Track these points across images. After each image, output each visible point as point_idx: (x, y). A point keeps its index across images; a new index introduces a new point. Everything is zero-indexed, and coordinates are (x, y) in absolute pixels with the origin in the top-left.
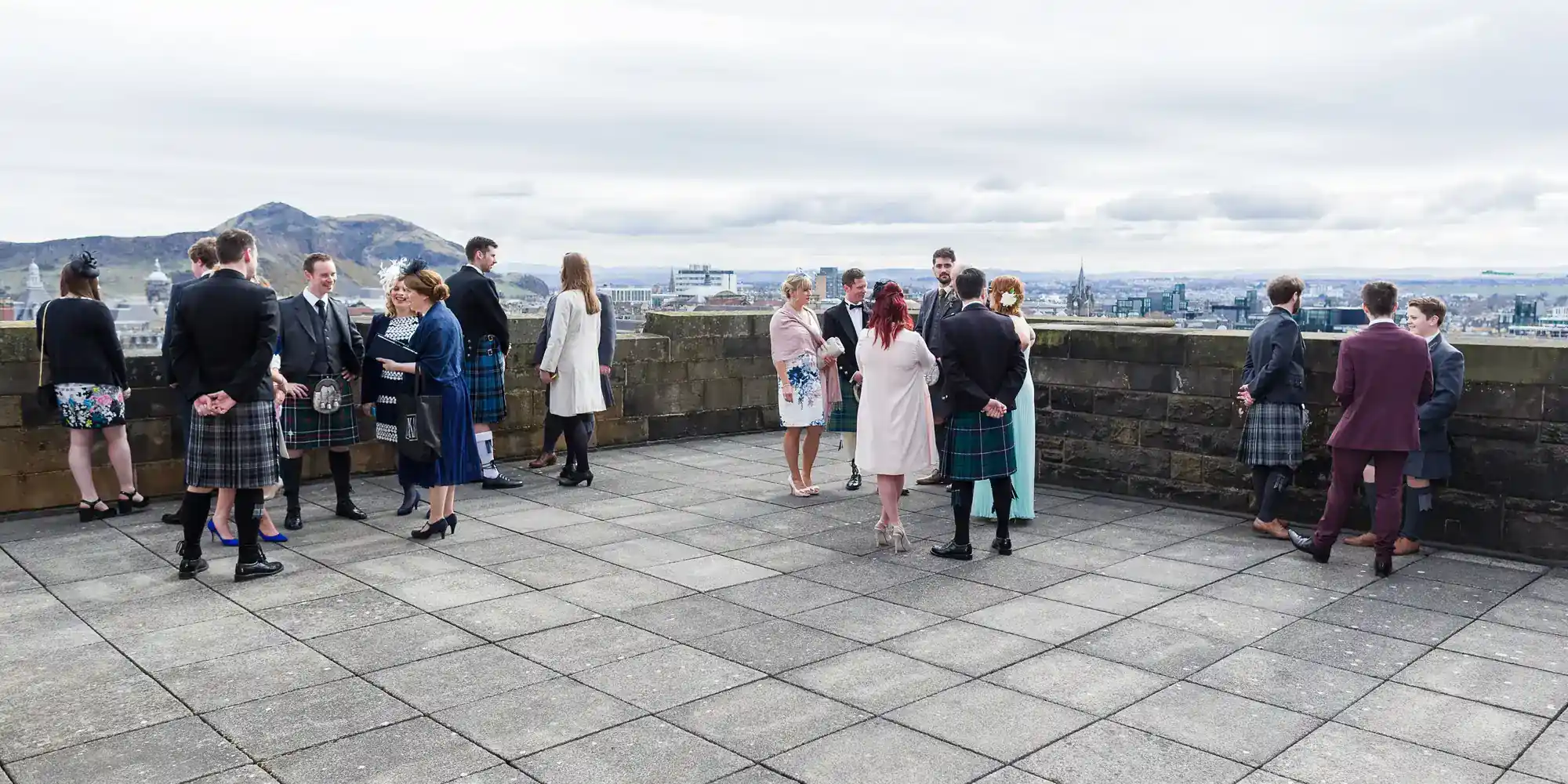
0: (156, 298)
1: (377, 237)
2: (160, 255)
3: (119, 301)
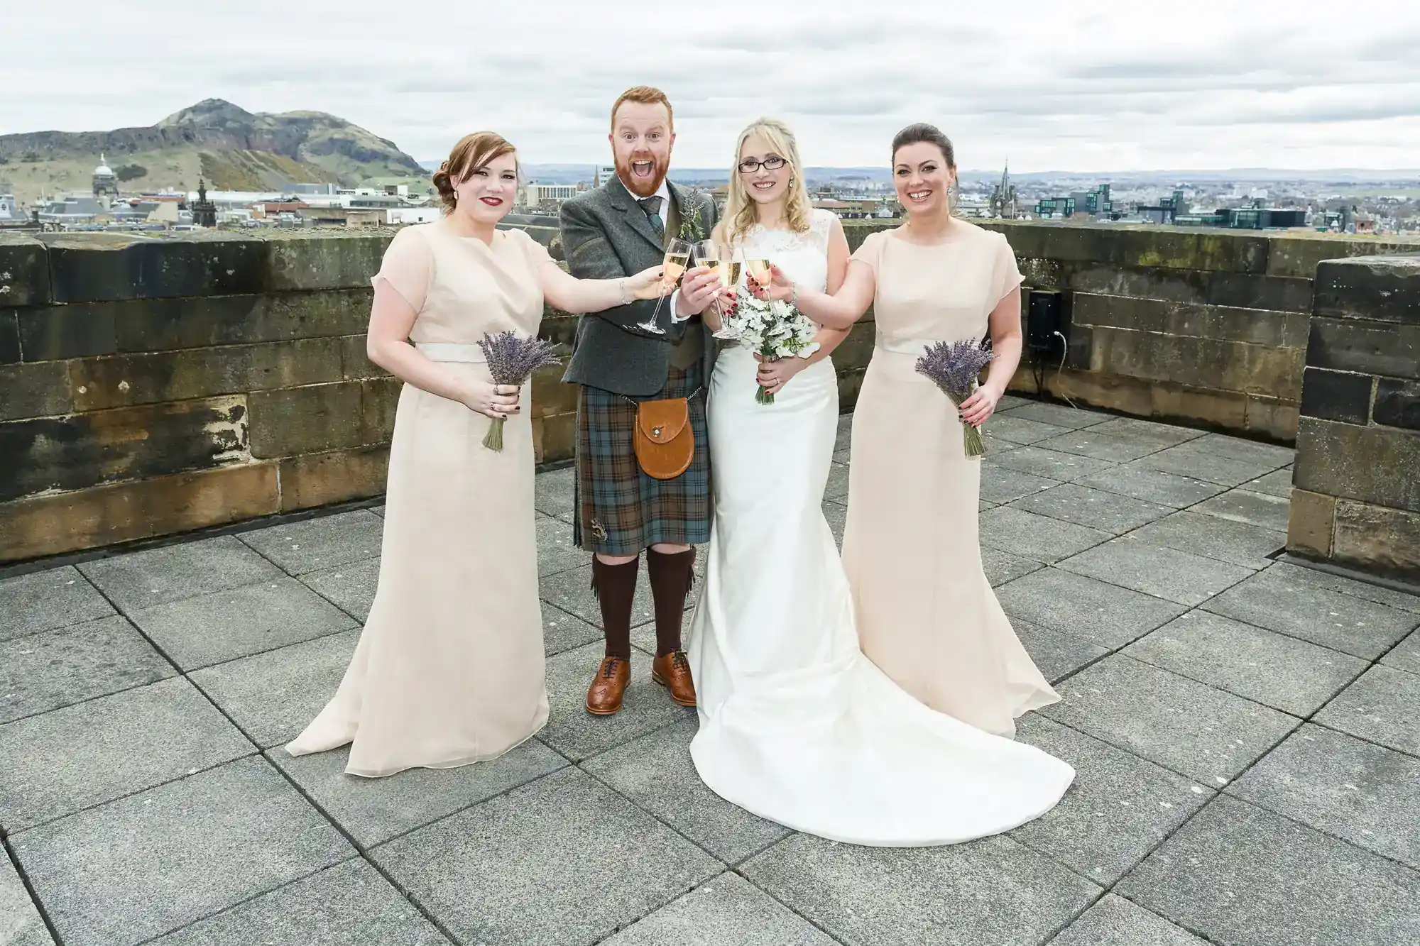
0: (103, 192)
1: (312, 133)
2: (106, 150)
3: (67, 194)
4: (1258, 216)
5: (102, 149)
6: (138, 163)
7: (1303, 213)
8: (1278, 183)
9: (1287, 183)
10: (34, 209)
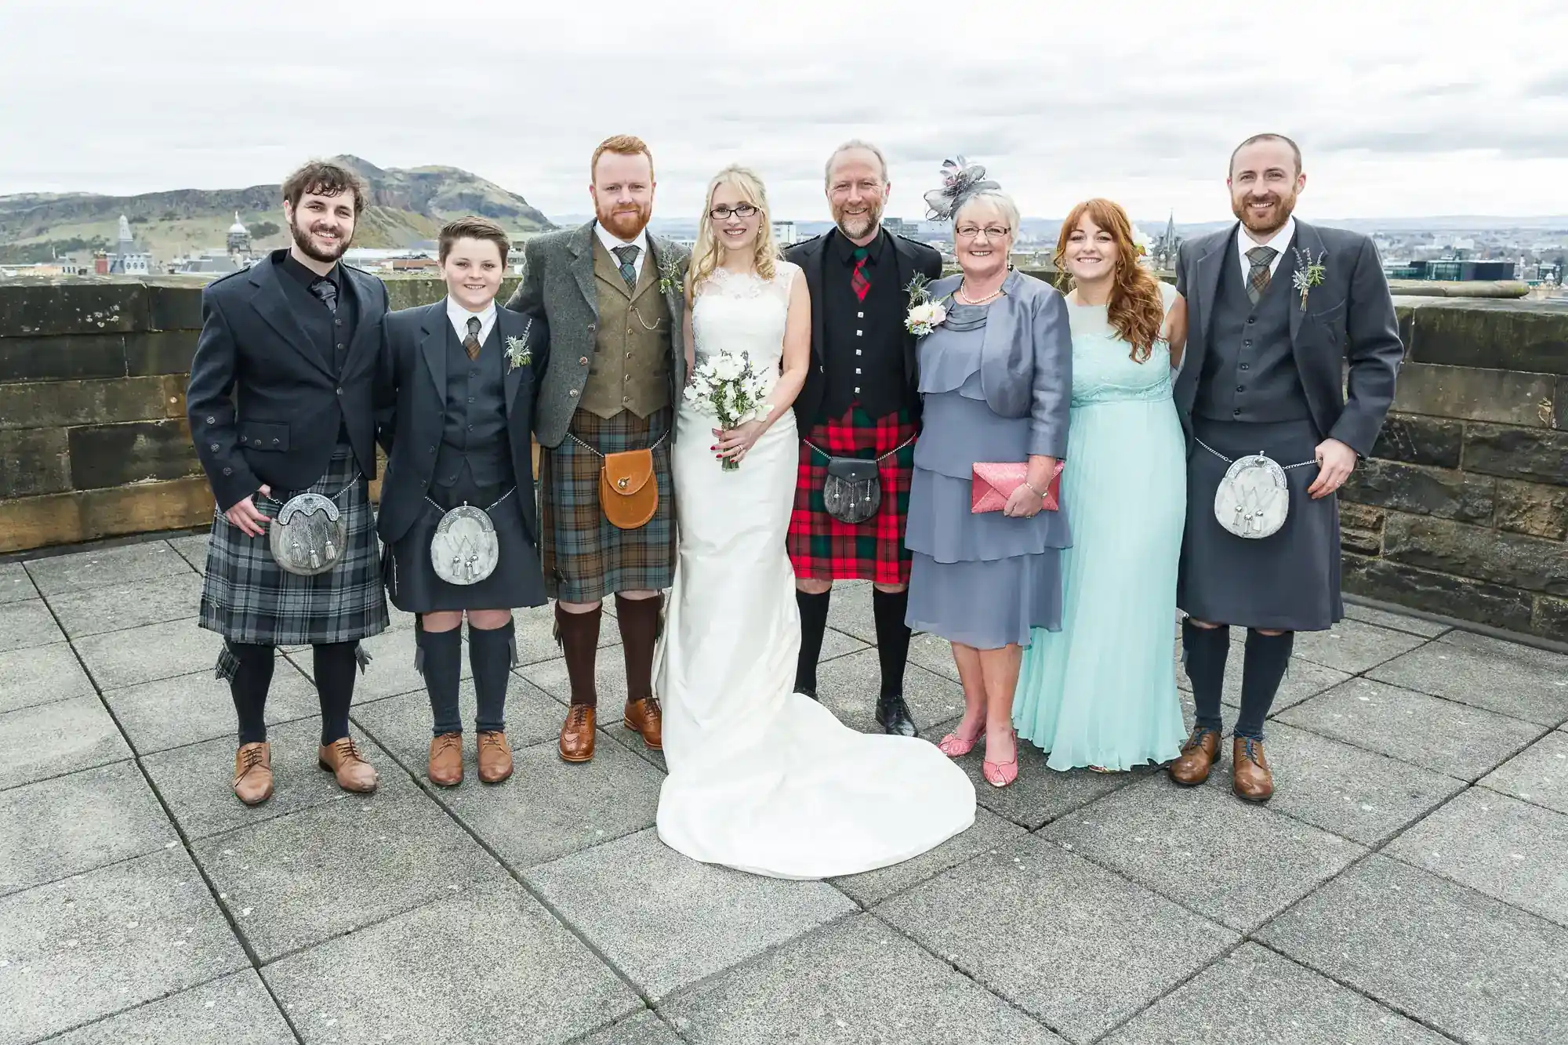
0: (237, 249)
1: (441, 189)
2: (239, 207)
3: (202, 253)
4: (1459, 269)
5: (236, 207)
6: (272, 222)
7: (1513, 265)
8: (1487, 232)
9: (1496, 232)
10: (171, 268)
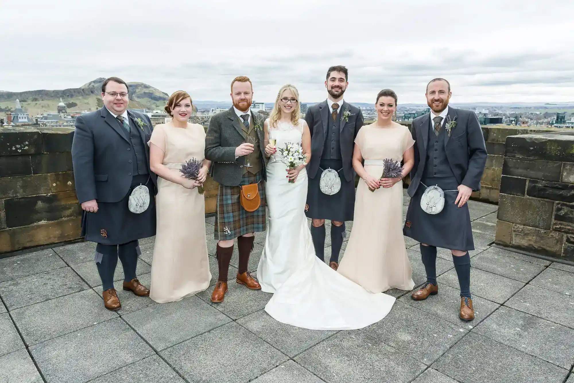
0: (61, 112)
1: (137, 90)
2: (62, 97)
3: (48, 113)
4: (485, 120)
5: (61, 96)
6: (74, 102)
7: (502, 119)
8: (493, 107)
9: (495, 107)
10: (36, 119)
